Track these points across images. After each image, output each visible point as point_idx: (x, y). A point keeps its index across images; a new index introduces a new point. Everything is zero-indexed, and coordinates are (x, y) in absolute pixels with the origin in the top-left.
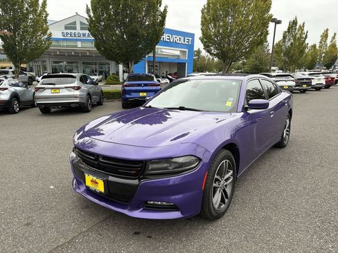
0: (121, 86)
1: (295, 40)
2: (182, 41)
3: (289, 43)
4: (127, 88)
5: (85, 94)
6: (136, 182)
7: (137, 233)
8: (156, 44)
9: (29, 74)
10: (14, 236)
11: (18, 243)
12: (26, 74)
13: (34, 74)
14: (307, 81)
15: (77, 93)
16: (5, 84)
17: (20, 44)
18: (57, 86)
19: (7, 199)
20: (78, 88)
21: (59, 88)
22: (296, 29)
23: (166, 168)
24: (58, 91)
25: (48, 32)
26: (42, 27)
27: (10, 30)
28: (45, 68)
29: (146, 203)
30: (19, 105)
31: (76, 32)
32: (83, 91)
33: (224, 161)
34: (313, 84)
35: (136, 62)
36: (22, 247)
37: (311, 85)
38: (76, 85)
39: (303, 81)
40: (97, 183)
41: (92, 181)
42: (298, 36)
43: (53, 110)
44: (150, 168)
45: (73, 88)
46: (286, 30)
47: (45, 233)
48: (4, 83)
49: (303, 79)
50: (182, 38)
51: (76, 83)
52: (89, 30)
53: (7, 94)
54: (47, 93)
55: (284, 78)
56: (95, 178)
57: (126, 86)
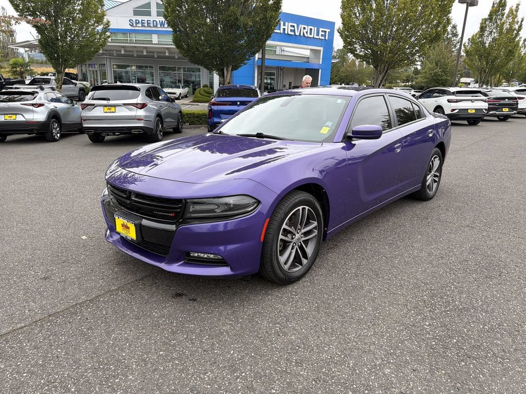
0: (207, 104)
1: (501, 33)
2: (314, 35)
3: (490, 39)
4: (215, 108)
5: (153, 115)
6: (173, 227)
7: (179, 295)
8: (267, 39)
9: (80, 84)
10: (26, 290)
11: (29, 297)
12: (75, 84)
13: (87, 84)
14: (511, 102)
15: (141, 113)
16: (40, 99)
17: (64, 37)
18: (111, 102)
19: (24, 248)
20: (143, 106)
21: (115, 106)
22: (503, 15)
23: (213, 211)
24: (113, 109)
25: (105, 20)
26: (96, 12)
27: (49, 17)
28: (104, 75)
29: (188, 254)
30: (60, 130)
31: (151, 19)
32: (150, 110)
33: (301, 208)
34: (520, 106)
35: (235, 68)
36: (34, 302)
37: (516, 109)
38: (139, 102)
39: (502, 102)
40: (128, 228)
41: (123, 225)
42: (506, 26)
43: (107, 138)
44: (191, 210)
45: (135, 105)
46: (487, 17)
47: (64, 289)
48: (39, 96)
49: (504, 98)
50: (314, 29)
51: (140, 99)
52: (165, 17)
53: (42, 112)
54: (98, 112)
55: (469, 97)
56: (125, 221)
57: (214, 104)
